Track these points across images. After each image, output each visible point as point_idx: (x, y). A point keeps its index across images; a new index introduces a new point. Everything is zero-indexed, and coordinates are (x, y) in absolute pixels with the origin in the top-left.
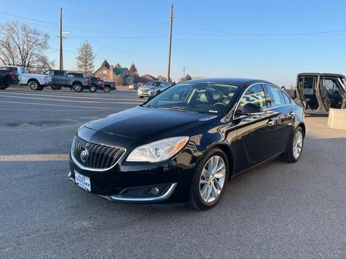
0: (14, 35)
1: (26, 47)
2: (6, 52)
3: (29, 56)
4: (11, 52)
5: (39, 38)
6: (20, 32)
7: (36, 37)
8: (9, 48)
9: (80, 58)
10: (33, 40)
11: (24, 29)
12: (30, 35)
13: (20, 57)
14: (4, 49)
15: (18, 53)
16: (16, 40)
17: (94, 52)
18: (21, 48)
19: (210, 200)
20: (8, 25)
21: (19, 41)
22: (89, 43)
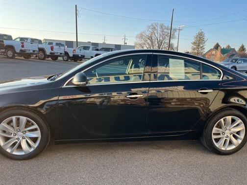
0: (156, 32)
1: (161, 39)
2: (150, 43)
3: (162, 44)
4: (152, 43)
6: (159, 29)
9: (194, 43)
11: (162, 27)
12: (165, 30)
13: (157, 45)
14: (149, 41)
15: (156, 43)
16: (156, 34)
17: (206, 38)
18: (159, 39)
19: (15, 153)
20: (152, 25)
21: (158, 35)
22: (203, 31)
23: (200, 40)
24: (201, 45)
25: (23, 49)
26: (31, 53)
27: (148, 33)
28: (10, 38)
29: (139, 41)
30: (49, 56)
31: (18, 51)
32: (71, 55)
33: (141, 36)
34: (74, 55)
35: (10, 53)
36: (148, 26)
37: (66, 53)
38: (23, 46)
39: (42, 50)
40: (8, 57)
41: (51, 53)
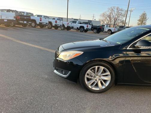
0: (113, 12)
1: (117, 17)
2: (109, 19)
3: (117, 20)
4: (110, 19)
5: (123, 12)
6: (116, 11)
7: (121, 12)
8: (110, 18)
9: (139, 20)
10: (120, 14)
11: (117, 9)
12: (119, 11)
13: (114, 21)
14: (108, 18)
15: (113, 19)
16: (113, 14)
17: (147, 17)
18: (115, 17)
19: (94, 89)
20: (111, 8)
21: (114, 14)
22: (145, 12)
23: (143, 18)
24: (144, 22)
25: (41, 22)
26: (45, 25)
27: (108, 13)
28: (32, 15)
29: (102, 18)
30: (53, 27)
31: (38, 23)
32: (66, 26)
33: (104, 15)
34: (67, 26)
35: (33, 24)
36: (108, 9)
37: (63, 25)
38: (41, 20)
39: (50, 23)
40: (32, 27)
41: (55, 25)
